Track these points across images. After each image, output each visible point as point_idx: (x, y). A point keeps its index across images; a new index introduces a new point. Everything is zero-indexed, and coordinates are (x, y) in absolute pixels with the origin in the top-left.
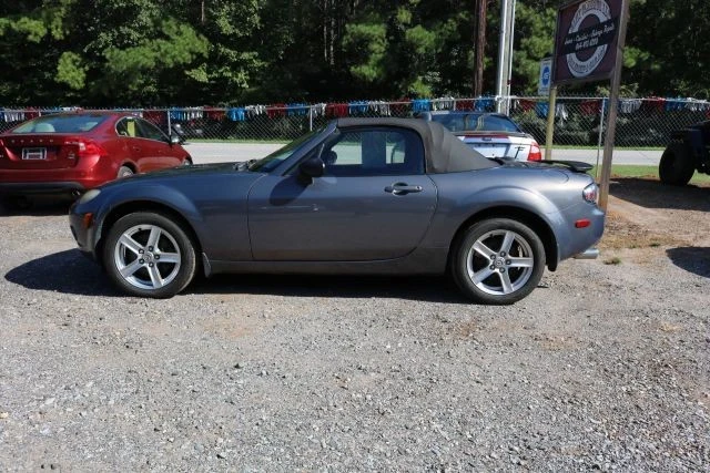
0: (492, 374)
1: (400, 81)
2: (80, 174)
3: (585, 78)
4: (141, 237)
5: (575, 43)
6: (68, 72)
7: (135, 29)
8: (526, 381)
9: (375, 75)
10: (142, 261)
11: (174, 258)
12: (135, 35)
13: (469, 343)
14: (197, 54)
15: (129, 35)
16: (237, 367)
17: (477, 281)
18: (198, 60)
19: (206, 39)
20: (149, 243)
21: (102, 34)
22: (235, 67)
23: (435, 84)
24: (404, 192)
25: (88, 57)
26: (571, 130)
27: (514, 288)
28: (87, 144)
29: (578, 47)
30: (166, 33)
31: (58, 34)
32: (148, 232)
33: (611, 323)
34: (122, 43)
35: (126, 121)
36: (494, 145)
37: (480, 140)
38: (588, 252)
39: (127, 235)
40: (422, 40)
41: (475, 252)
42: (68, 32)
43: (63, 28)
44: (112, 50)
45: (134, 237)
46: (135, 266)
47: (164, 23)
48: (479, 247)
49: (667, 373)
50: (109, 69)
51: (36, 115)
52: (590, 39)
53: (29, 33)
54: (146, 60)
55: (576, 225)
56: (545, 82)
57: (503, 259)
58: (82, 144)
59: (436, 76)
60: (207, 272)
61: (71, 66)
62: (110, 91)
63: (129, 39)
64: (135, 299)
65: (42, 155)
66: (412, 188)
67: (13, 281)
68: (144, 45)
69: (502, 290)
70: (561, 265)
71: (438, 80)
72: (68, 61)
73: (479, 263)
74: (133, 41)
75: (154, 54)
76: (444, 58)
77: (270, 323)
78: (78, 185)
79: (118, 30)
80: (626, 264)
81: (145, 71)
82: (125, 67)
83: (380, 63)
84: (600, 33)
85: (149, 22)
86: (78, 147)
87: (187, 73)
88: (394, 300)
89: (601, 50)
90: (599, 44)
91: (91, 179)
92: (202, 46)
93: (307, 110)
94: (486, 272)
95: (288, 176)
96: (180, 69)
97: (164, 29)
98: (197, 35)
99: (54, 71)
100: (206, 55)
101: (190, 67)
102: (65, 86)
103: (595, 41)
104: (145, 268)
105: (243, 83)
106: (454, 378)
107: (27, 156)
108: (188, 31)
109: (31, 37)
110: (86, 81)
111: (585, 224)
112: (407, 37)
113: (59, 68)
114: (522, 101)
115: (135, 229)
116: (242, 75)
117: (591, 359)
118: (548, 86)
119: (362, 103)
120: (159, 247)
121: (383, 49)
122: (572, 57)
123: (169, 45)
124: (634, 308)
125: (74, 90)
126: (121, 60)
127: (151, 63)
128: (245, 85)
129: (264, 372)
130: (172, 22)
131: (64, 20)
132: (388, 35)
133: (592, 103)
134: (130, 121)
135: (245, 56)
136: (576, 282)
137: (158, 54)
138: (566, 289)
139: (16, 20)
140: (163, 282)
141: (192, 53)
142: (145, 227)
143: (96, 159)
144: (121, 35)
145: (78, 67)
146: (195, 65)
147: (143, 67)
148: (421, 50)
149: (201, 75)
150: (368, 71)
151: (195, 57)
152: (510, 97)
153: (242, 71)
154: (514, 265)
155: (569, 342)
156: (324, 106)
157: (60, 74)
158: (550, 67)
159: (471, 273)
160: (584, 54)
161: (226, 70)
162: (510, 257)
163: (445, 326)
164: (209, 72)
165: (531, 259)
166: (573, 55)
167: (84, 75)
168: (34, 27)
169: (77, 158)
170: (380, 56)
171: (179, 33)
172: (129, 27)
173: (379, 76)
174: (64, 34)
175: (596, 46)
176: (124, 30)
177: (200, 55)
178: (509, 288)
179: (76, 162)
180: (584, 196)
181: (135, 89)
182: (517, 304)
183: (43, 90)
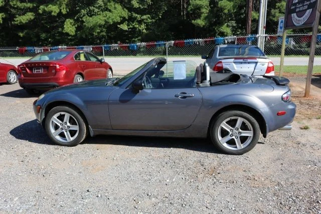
0: (217, 202)
1: (216, 26)
2: (57, 79)
3: (300, 26)
4: (61, 118)
5: (296, 8)
6: (68, 28)
7: (96, 8)
8: (234, 209)
9: (204, 24)
10: (62, 129)
11: (76, 128)
12: (96, 10)
13: (211, 180)
14: (123, 17)
15: (94, 10)
16: (88, 191)
17: (223, 142)
18: (123, 20)
19: (127, 10)
20: (64, 121)
21: (82, 10)
22: (140, 22)
23: (233, 27)
24: (185, 97)
25: (77, 21)
26: (301, 47)
27: (243, 146)
28: (60, 65)
29: (297, 10)
30: (109, 8)
31: (64, 12)
32: (64, 115)
33: (293, 169)
34: (91, 14)
35: (79, 54)
36: (249, 63)
37: (242, 61)
38: (286, 127)
39: (55, 117)
40: (226, 6)
41: (222, 128)
42: (68, 10)
43: (66, 8)
44: (86, 17)
45: (58, 118)
46: (59, 131)
47: (108, 4)
48: (224, 125)
49: (317, 207)
50: (85, 26)
51: (47, 50)
52: (303, 6)
53: (52, 12)
54: (101, 21)
55: (278, 114)
56: (281, 28)
57: (237, 132)
58: (57, 66)
59: (234, 23)
60: (92, 134)
61: (70, 25)
62: (86, 35)
63: (94, 12)
64: (59, 147)
65: (41, 71)
66: (189, 95)
67: (12, 135)
68: (100, 14)
69: (236, 147)
70: (269, 134)
71: (235, 25)
72: (69, 23)
73: (224, 133)
74: (95, 13)
75: (104, 18)
76: (238, 14)
77: (115, 163)
78: (56, 84)
79: (89, 8)
80: (312, 129)
81: (100, 26)
82: (92, 25)
83: (206, 18)
84: (308, 3)
85: (103, 5)
86: (56, 67)
87: (119, 26)
88: (182, 150)
89: (309, 12)
90: (308, 9)
91: (62, 81)
92: (125, 14)
93: (165, 44)
94: (228, 138)
95: (128, 88)
96: (115, 24)
97: (108, 7)
98: (123, 9)
99: (63, 28)
100: (127, 18)
101: (120, 24)
102: (67, 34)
103: (306, 7)
104: (63, 132)
105: (143, 30)
106: (196, 204)
107: (35, 71)
108: (119, 7)
109: (53, 14)
110: (76, 32)
111: (283, 114)
112: (219, 5)
113: (65, 26)
114: (270, 37)
115: (58, 114)
116: (143, 26)
117: (275, 194)
118: (282, 30)
119: (191, 40)
120: (70, 122)
121: (208, 11)
122: (294, 15)
123: (111, 14)
124: (310, 159)
125: (71, 36)
126: (90, 21)
127: (103, 23)
128: (144, 31)
129: (100, 196)
130: (112, 3)
131: (67, 5)
132: (210, 5)
133: (307, 37)
134: (82, 53)
135: (144, 17)
136: (282, 141)
137: (106, 18)
138: (274, 145)
139: (47, 6)
140: (72, 139)
141: (121, 17)
142: (62, 113)
143: (64, 72)
144: (90, 10)
145: (73, 26)
146: (122, 22)
147: (99, 24)
148: (226, 11)
149: (124, 27)
150: (200, 22)
151: (122, 19)
152: (264, 35)
153: (143, 24)
154: (243, 135)
155: (266, 182)
156: (173, 42)
157: (65, 29)
158: (283, 20)
159: (220, 138)
160: (301, 14)
161: (136, 24)
162: (240, 130)
163: (202, 168)
164: (128, 25)
165: (252, 132)
166: (295, 14)
167: (75, 29)
168: (54, 9)
169: (56, 72)
170: (206, 15)
171: (115, 8)
172: (94, 7)
173: (206, 24)
174: (67, 11)
175: (306, 10)
176: (92, 8)
177: (124, 18)
178: (240, 146)
179: (55, 74)
180: (282, 99)
181: (96, 34)
182: (245, 154)
183: (58, 36)
